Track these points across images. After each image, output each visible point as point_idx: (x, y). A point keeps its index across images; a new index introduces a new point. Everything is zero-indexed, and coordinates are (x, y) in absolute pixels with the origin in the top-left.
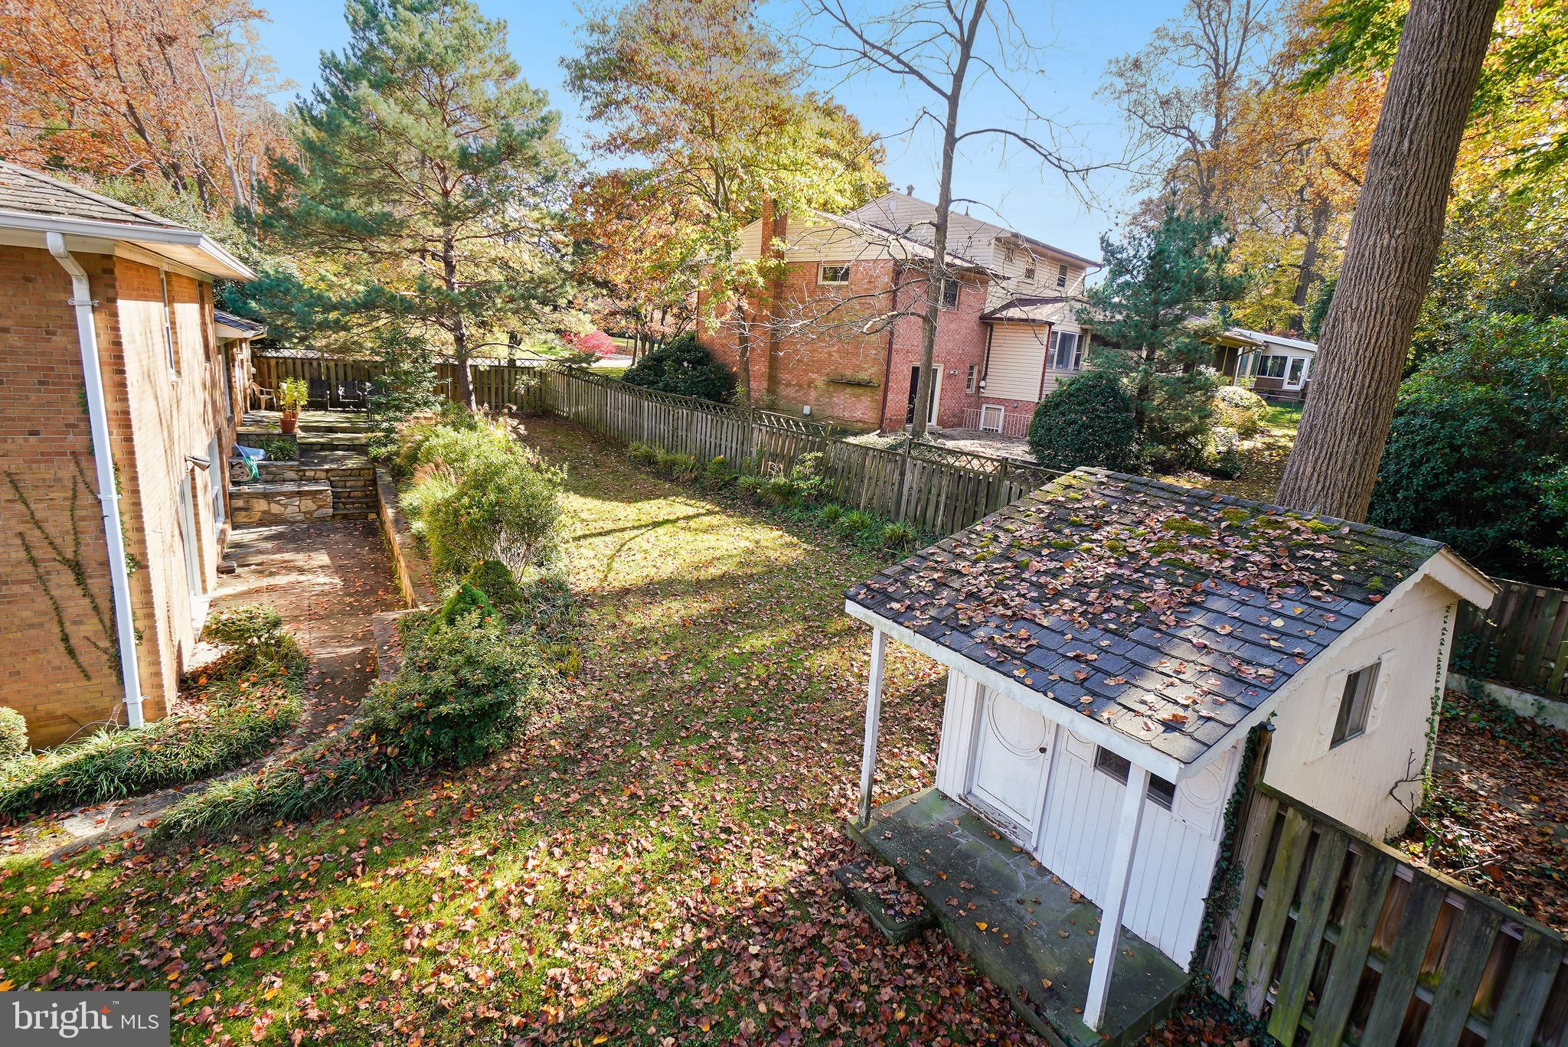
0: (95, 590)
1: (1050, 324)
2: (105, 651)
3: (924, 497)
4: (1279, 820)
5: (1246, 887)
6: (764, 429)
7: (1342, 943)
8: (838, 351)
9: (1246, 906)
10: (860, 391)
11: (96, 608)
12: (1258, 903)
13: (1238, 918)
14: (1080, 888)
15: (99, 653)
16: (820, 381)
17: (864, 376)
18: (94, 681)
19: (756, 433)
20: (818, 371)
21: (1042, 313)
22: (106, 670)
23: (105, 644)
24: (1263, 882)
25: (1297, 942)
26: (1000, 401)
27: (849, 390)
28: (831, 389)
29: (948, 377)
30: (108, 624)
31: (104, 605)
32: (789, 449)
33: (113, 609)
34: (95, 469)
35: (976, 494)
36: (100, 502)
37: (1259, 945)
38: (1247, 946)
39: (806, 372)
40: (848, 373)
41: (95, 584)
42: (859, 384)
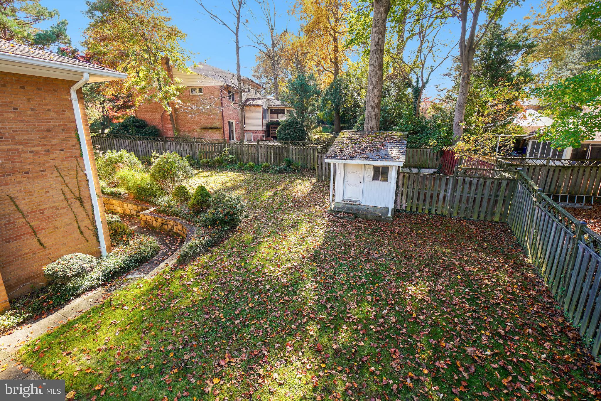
0: (86, 208)
1: (262, 106)
2: (92, 230)
3: (266, 156)
4: (404, 176)
5: (400, 189)
6: (200, 144)
7: (415, 190)
8: (203, 118)
9: (401, 192)
10: (215, 131)
11: (87, 214)
12: (402, 191)
13: (400, 195)
14: (372, 205)
15: (90, 231)
16: (198, 129)
17: (215, 125)
18: (89, 242)
19: (197, 146)
20: (197, 125)
21: (260, 102)
22: (93, 237)
23: (91, 228)
24: (403, 187)
25: (409, 193)
26: (251, 131)
27: (210, 131)
28: (203, 131)
29: (236, 124)
30: (92, 220)
31: (90, 212)
32: (212, 149)
33: (93, 214)
34: (84, 162)
35: (282, 152)
36: (86, 174)
37: (403, 197)
38: (402, 199)
39: (191, 126)
40: (209, 125)
41: (87, 205)
42: (214, 128)
